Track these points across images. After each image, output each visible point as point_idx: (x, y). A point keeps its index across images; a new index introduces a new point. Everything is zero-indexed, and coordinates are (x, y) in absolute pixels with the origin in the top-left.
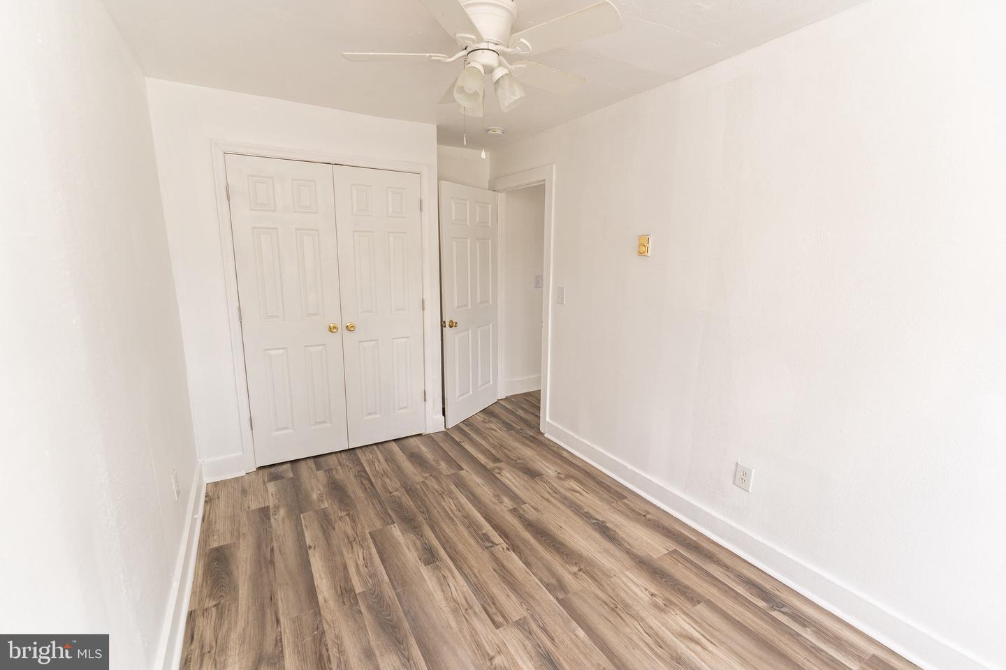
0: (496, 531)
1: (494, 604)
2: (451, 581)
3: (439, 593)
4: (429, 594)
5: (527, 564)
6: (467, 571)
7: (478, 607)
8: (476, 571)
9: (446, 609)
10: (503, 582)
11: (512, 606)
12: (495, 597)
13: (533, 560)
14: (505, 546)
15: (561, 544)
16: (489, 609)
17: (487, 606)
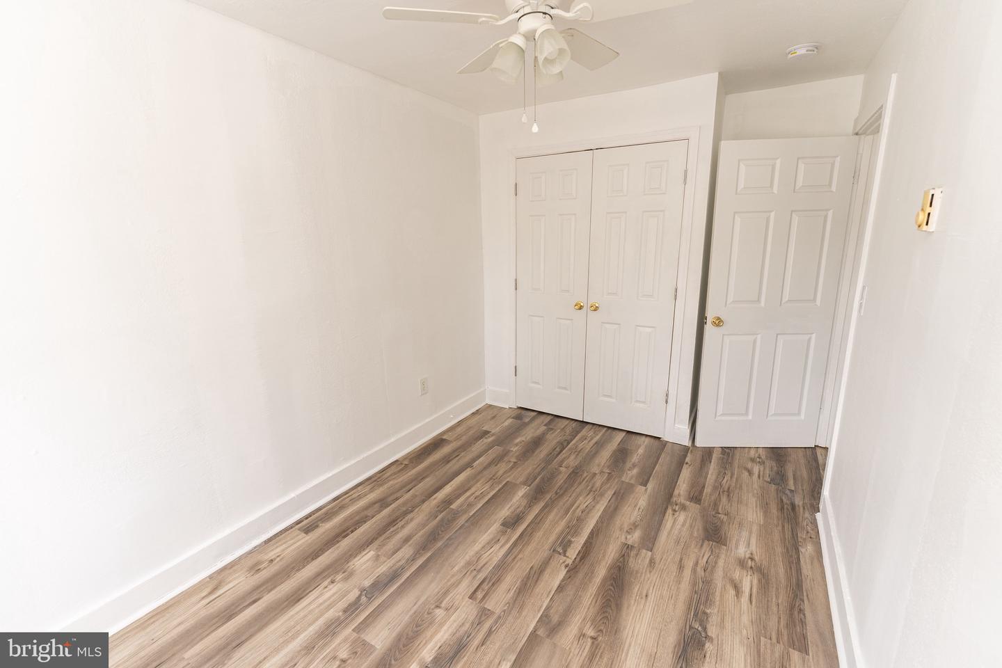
0: (582, 547)
1: (493, 584)
2: (497, 547)
3: (480, 546)
4: (474, 541)
5: (561, 588)
6: (516, 551)
7: (481, 576)
8: (520, 556)
9: (467, 558)
10: (523, 581)
11: (499, 600)
12: (501, 583)
13: (570, 591)
14: (569, 561)
15: (619, 607)
16: (486, 583)
17: (487, 581)
